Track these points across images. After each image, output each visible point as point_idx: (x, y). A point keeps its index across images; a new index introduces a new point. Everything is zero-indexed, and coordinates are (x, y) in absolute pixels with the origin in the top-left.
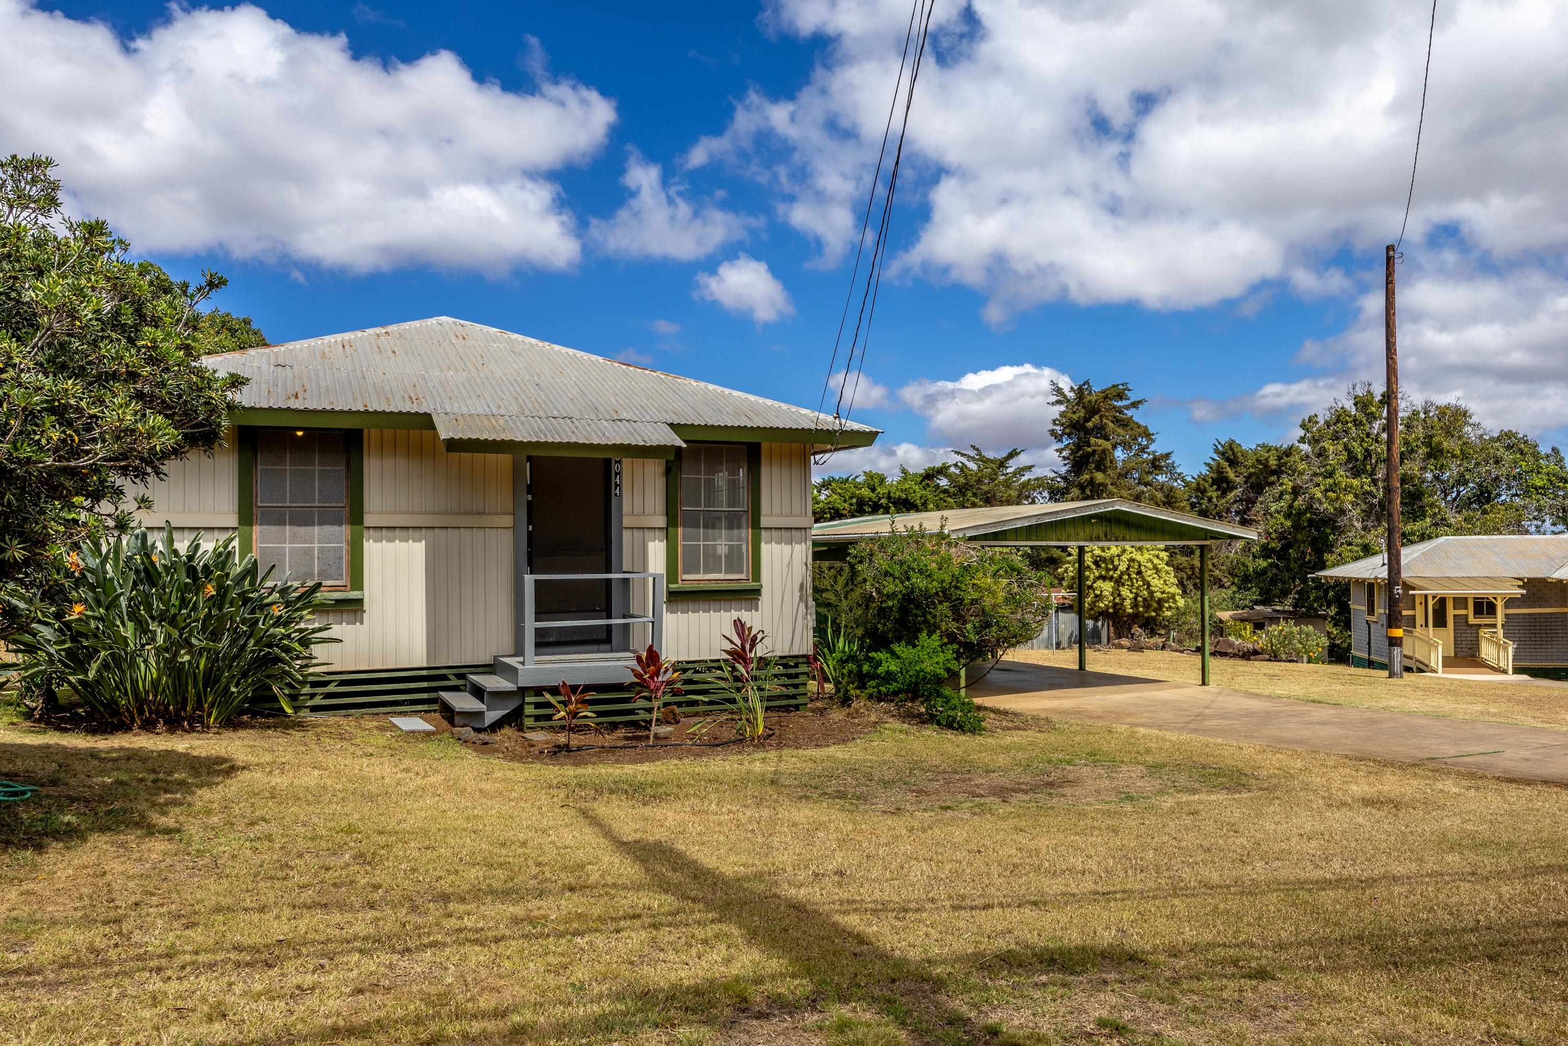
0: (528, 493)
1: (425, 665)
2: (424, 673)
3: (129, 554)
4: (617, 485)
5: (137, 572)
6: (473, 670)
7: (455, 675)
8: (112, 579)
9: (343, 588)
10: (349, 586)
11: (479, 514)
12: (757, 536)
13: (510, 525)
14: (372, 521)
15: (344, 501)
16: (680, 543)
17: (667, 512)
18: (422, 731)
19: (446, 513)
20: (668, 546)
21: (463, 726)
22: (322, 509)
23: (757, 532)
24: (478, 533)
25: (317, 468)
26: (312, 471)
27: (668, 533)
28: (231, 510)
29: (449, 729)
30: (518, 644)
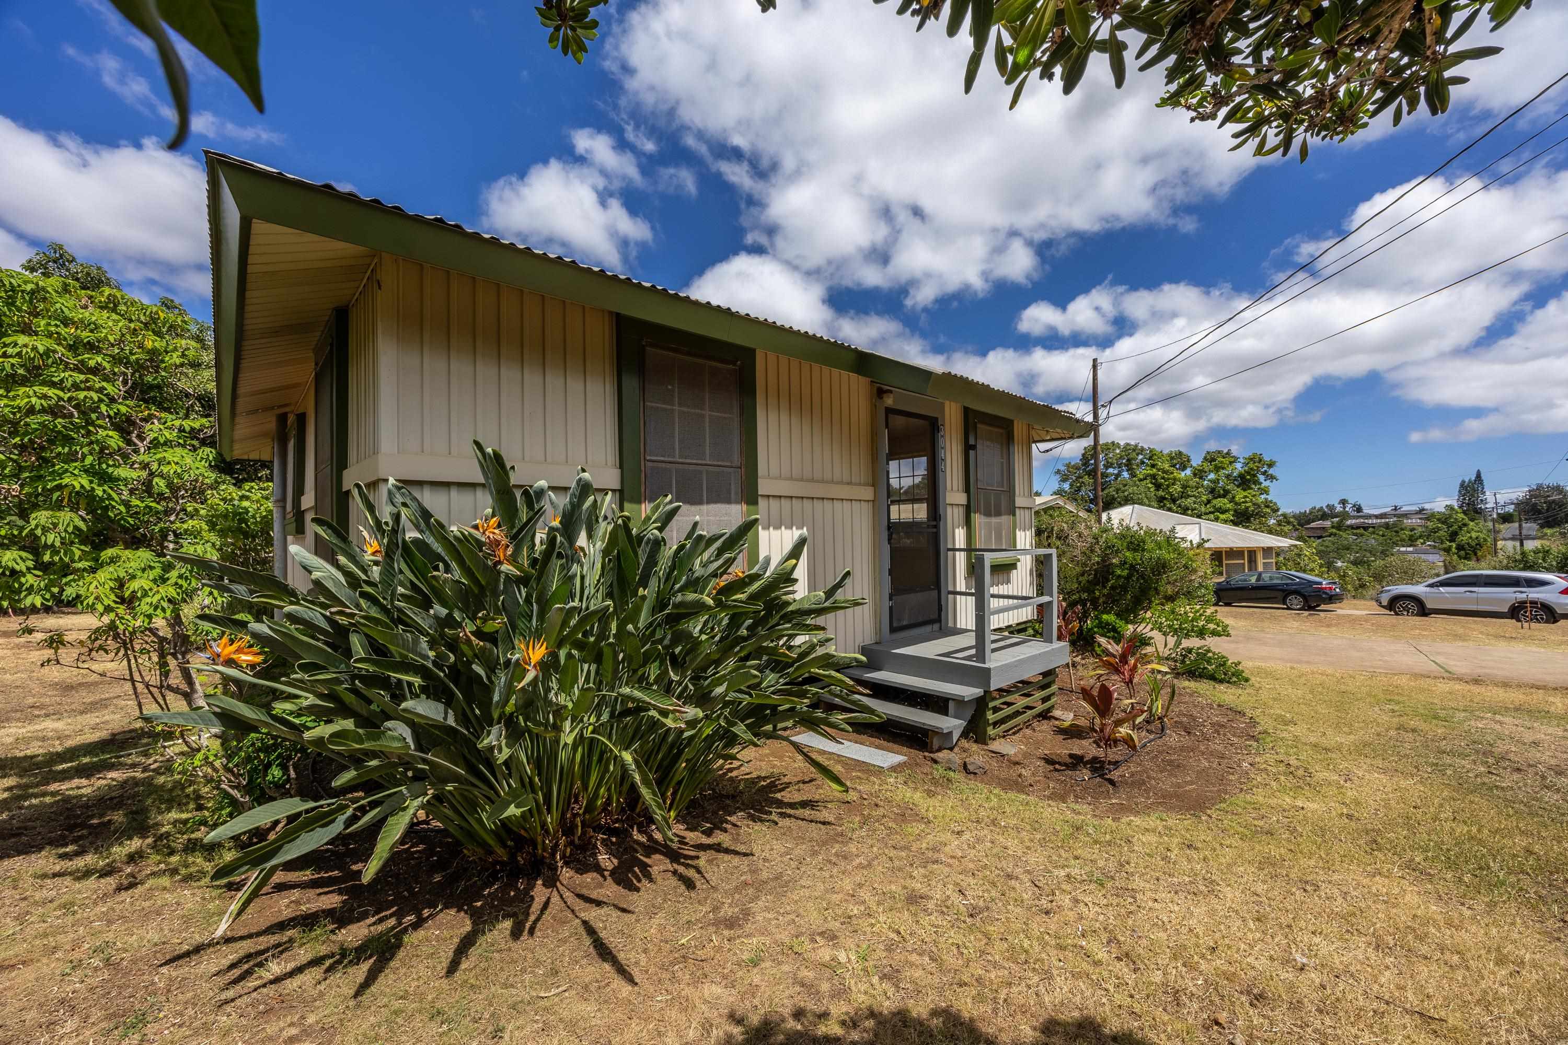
0: (887, 463)
4: (942, 460)
11: (848, 484)
12: (1014, 515)
13: (871, 498)
14: (764, 487)
15: (736, 459)
16: (978, 519)
17: (967, 490)
18: (899, 765)
19: (822, 481)
20: (968, 523)
21: (940, 750)
22: (717, 469)
23: (1012, 511)
24: (847, 505)
25: (707, 413)
26: (703, 416)
27: (968, 510)
28: (609, 463)
29: (919, 755)
30: (878, 630)
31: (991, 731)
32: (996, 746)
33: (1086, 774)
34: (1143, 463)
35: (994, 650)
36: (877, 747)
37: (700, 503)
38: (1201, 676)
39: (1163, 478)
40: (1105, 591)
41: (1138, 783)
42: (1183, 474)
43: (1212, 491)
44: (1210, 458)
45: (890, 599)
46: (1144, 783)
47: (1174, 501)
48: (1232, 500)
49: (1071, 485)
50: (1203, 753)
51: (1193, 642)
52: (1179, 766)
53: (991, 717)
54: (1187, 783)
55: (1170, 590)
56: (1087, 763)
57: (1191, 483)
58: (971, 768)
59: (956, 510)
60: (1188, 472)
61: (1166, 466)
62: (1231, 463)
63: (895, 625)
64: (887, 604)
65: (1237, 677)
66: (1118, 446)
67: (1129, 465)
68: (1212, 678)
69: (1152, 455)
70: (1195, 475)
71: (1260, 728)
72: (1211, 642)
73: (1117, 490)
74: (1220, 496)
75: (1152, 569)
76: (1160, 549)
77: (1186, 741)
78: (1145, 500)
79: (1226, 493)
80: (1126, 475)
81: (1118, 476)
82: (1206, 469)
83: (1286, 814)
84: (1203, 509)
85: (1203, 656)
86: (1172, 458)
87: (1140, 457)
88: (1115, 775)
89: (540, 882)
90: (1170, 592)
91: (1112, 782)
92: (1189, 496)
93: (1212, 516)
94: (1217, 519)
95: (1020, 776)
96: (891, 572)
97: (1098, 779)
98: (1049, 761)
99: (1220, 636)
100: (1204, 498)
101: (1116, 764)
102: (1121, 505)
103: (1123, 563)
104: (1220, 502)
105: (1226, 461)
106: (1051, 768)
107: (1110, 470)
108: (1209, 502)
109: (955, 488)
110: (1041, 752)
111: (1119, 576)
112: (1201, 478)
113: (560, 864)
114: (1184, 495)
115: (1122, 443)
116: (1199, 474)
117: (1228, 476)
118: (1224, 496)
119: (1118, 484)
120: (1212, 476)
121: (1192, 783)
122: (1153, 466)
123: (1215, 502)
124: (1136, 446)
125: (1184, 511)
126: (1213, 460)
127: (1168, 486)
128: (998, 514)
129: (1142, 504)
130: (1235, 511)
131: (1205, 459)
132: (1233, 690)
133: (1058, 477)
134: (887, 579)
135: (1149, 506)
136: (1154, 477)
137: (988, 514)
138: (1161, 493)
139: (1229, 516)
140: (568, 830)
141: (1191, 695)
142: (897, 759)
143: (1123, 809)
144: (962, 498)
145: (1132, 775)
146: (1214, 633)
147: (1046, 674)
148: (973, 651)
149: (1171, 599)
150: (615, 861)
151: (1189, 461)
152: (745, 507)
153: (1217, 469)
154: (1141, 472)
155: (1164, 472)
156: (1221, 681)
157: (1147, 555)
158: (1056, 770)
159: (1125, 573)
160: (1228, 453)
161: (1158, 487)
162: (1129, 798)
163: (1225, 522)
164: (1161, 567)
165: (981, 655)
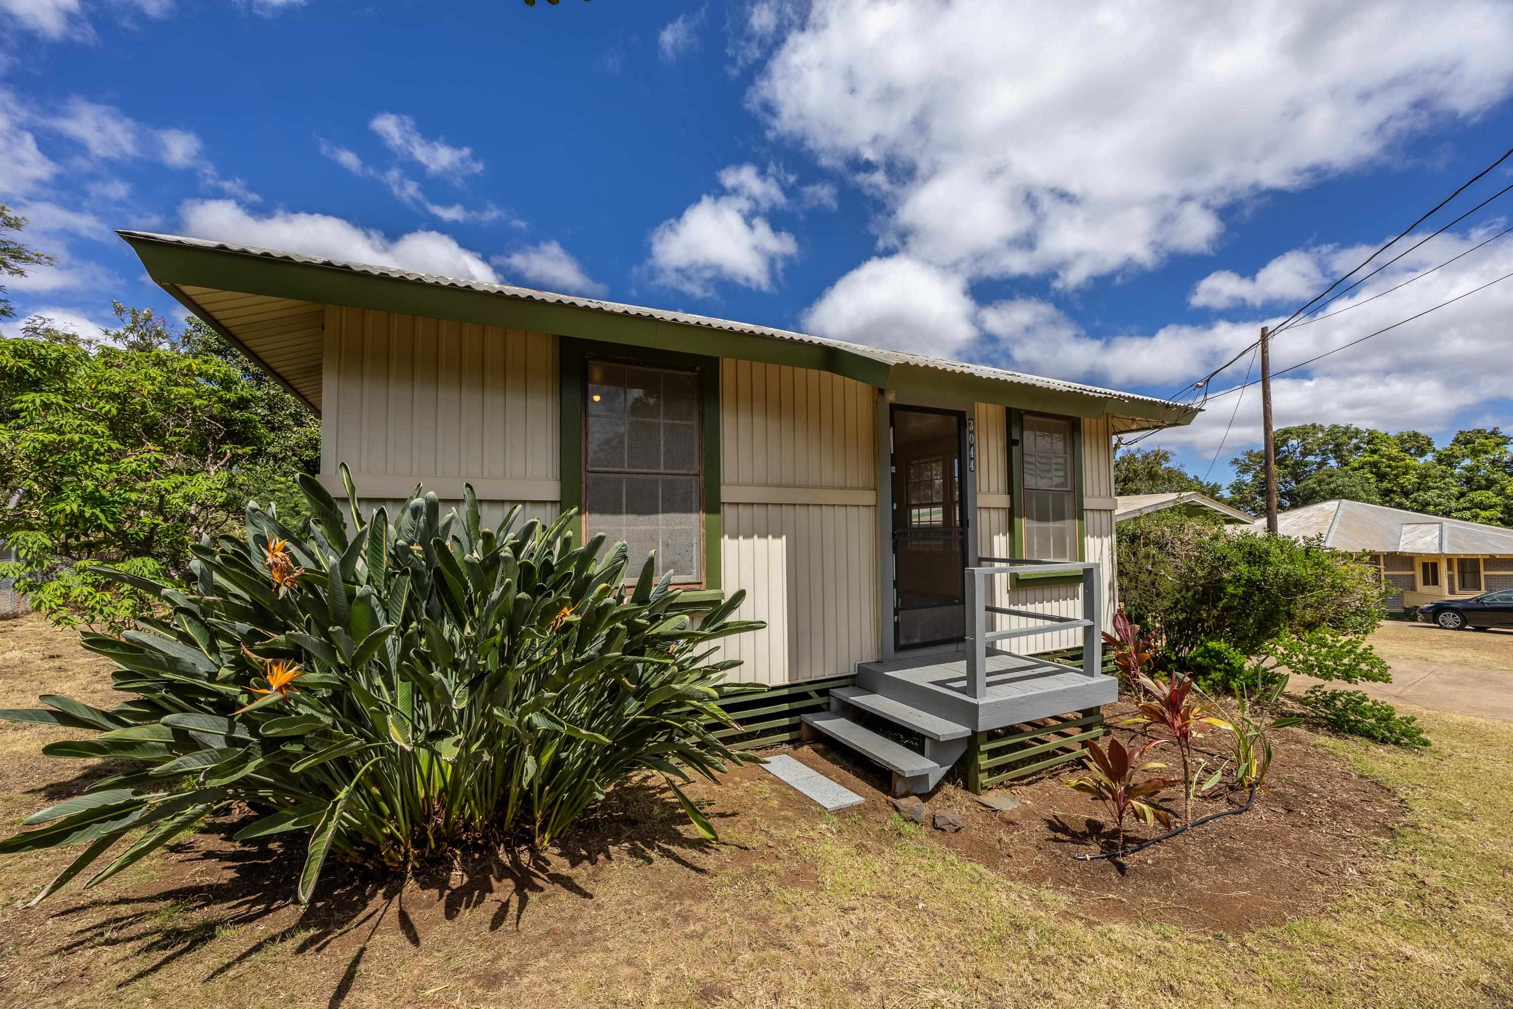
0: (892, 465)
1: (787, 682)
2: (785, 692)
3: (401, 542)
4: (971, 459)
5: (417, 575)
6: (836, 683)
7: (817, 691)
8: (366, 599)
9: (697, 587)
10: (704, 583)
11: (841, 488)
12: (1081, 518)
13: (873, 502)
14: (727, 494)
15: (696, 468)
16: (1024, 524)
17: (1010, 491)
18: (851, 808)
19: (806, 486)
20: (1011, 529)
21: (906, 795)
22: (670, 477)
23: (1079, 513)
24: (840, 512)
25: (662, 421)
26: (659, 425)
27: (1012, 514)
28: (550, 475)
29: (882, 798)
30: (881, 649)
31: (983, 779)
32: (989, 798)
33: (1094, 849)
34: (1357, 448)
35: (989, 684)
36: (843, 783)
37: (654, 511)
38: (1352, 731)
39: (1389, 466)
40: (1215, 612)
41: (1161, 876)
42: (1421, 461)
43: (1469, 481)
44: (1465, 440)
45: (896, 613)
46: (1169, 876)
47: (1406, 494)
48: (1501, 492)
49: (1255, 477)
50: (1289, 845)
51: (1338, 685)
52: (1238, 859)
53: (984, 761)
54: (1239, 887)
55: (1309, 615)
56: (1105, 835)
57: (1432, 472)
58: (939, 823)
59: (994, 514)
60: (1429, 457)
61: (1394, 452)
62: (1498, 445)
63: (902, 642)
64: (891, 619)
65: (1410, 737)
66: (1322, 429)
67: (1337, 451)
68: (1369, 735)
69: (1372, 437)
70: (1440, 461)
71: (1409, 818)
72: (1364, 687)
73: (1320, 482)
74: (1480, 488)
75: (1280, 588)
76: (1292, 561)
77: (1281, 821)
78: (1362, 494)
79: (1490, 484)
80: (1333, 463)
81: (1321, 465)
82: (1458, 453)
83: (1373, 962)
84: (1453, 504)
85: (1356, 703)
86: (1403, 442)
87: (1355, 441)
88: (1130, 861)
89: (381, 892)
90: (1308, 618)
91: (1121, 868)
92: (1430, 488)
93: (1468, 514)
94: (1475, 517)
95: (1000, 841)
96: (896, 584)
97: (1105, 861)
98: (1056, 826)
99: (1375, 680)
100: (1455, 490)
101: (1142, 844)
102: (1324, 499)
103: (1237, 579)
104: (1478, 496)
105: (1491, 442)
106: (1051, 835)
107: (1310, 458)
108: (1462, 495)
109: (993, 487)
110: (1048, 813)
111: (1233, 596)
112: (1450, 465)
113: (409, 875)
114: (1421, 486)
115: (1327, 426)
116: (1447, 459)
117: (1493, 462)
118: (1487, 488)
119: (1322, 474)
120: (1467, 462)
121: (1247, 887)
122: (1374, 452)
123: (1472, 495)
124: (1348, 428)
125: (1423, 508)
126: (1467, 442)
127: (1396, 476)
128: (1060, 516)
129: (1355, 498)
130: (1506, 506)
131: (1457, 441)
132: (1401, 756)
133: (1235, 468)
134: (892, 593)
135: (1368, 501)
136: (1374, 465)
137: (1042, 517)
138: (1385, 485)
139: (1496, 513)
140: (420, 842)
141: (1323, 757)
142: (857, 799)
143: (1119, 910)
144: (1003, 501)
145: (1157, 862)
146: (1368, 676)
147: (1087, 713)
148: (964, 683)
149: (1310, 626)
150: (466, 879)
151: (1429, 444)
152: (703, 516)
153: (1475, 453)
154: (1355, 460)
155: (1390, 458)
156: (1384, 741)
157: (1270, 570)
158: (1056, 840)
159: (1240, 591)
160: (1494, 433)
161: (1381, 477)
162: (1132, 898)
163: (1489, 521)
164: (1298, 586)
165: (971, 690)
